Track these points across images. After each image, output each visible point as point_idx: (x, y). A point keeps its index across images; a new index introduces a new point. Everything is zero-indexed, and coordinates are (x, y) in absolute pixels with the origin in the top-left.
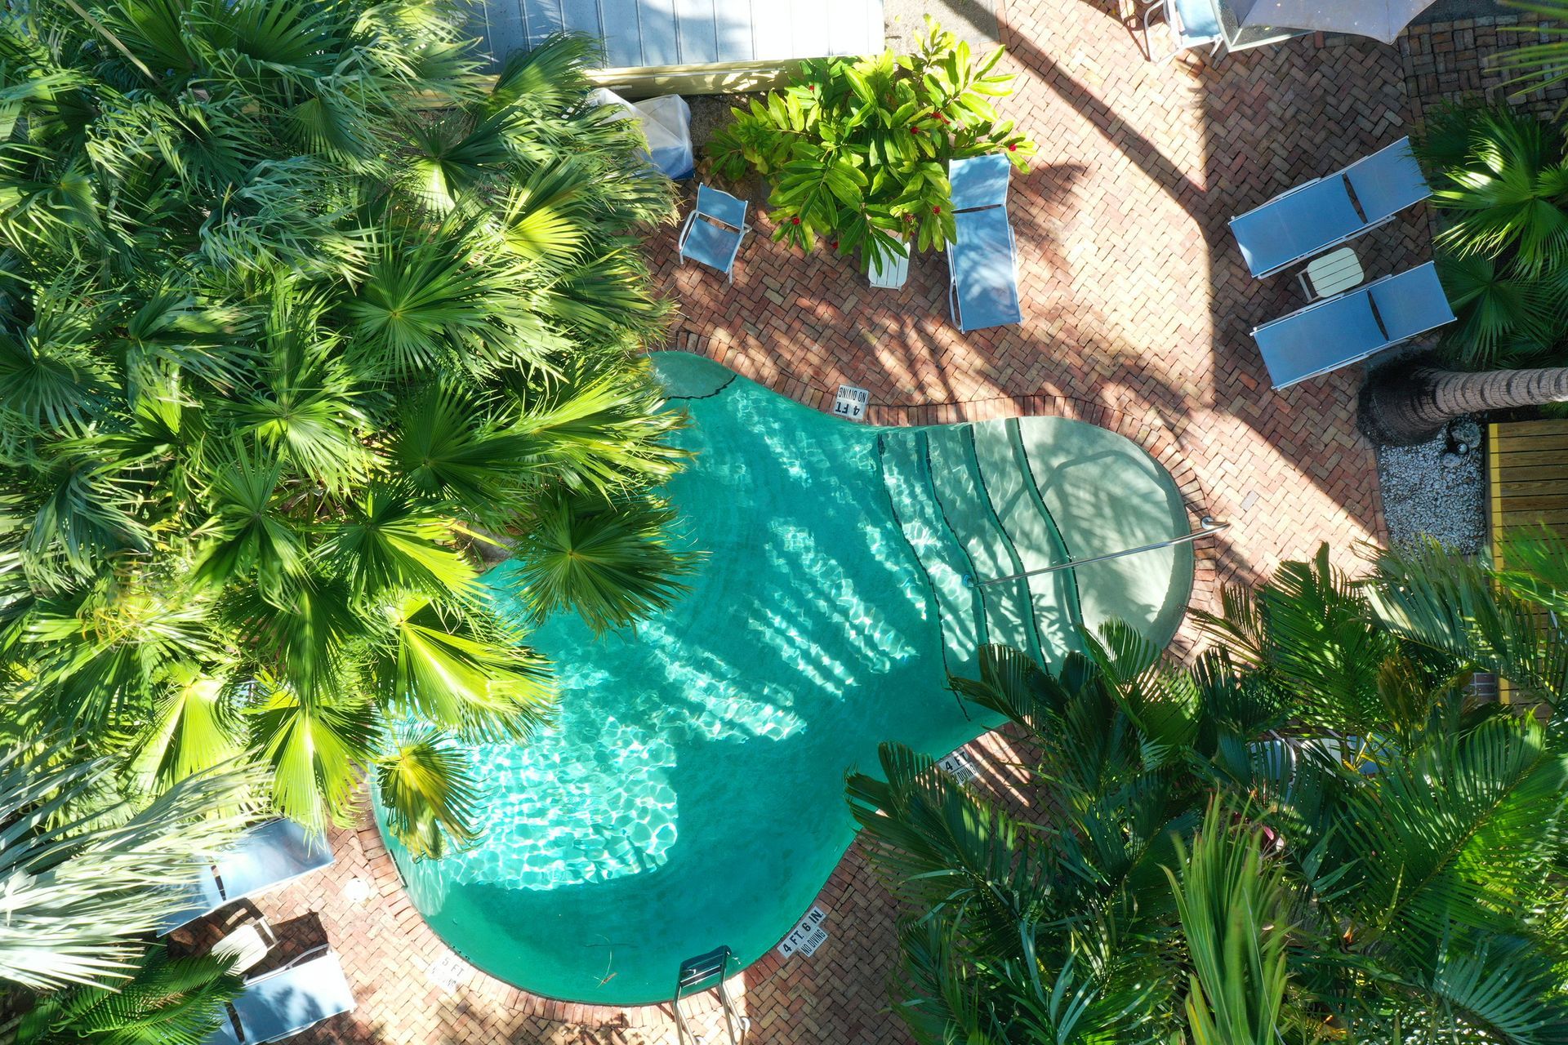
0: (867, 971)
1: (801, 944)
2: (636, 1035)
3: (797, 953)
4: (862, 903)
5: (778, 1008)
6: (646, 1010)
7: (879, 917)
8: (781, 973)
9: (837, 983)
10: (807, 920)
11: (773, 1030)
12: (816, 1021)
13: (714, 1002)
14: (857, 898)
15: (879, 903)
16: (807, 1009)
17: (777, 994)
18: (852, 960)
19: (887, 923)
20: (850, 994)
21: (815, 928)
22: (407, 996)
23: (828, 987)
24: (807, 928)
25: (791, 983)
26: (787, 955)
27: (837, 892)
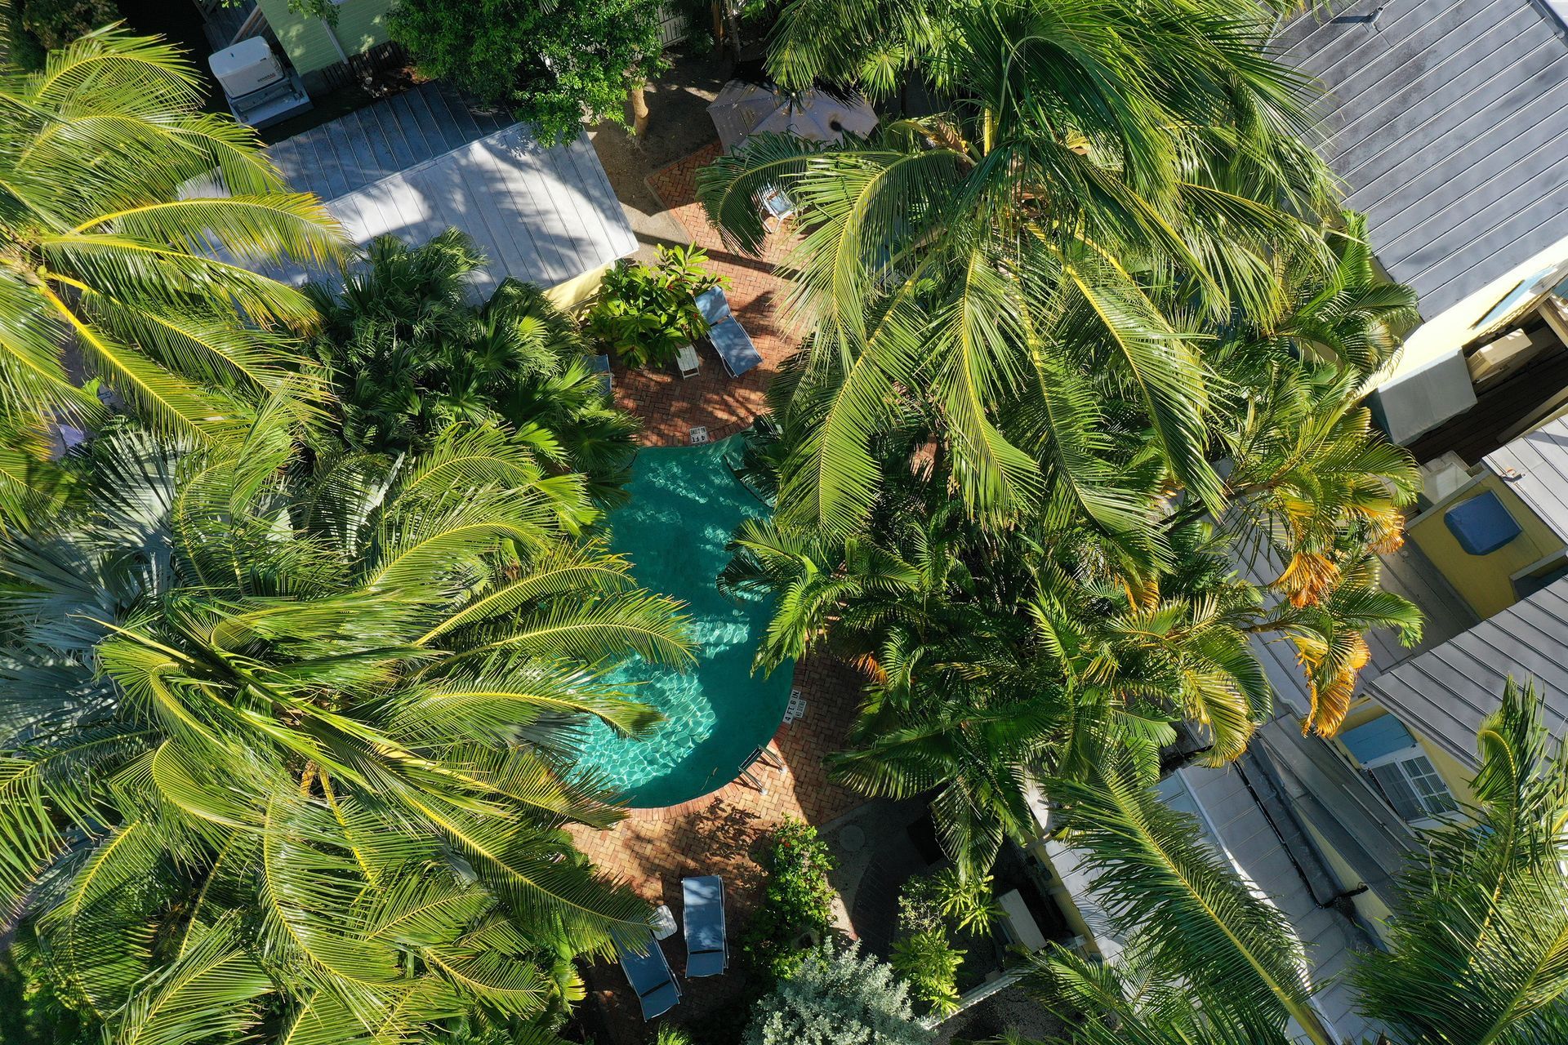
0: (836, 710)
1: (794, 712)
2: (729, 805)
3: (795, 719)
4: (817, 676)
5: (797, 753)
6: (726, 787)
7: (828, 680)
8: (791, 733)
9: (823, 725)
10: (791, 699)
11: (800, 766)
12: (821, 749)
13: (762, 765)
14: (813, 675)
15: (825, 672)
16: (813, 746)
17: (794, 745)
18: (825, 708)
19: (835, 680)
20: (832, 726)
21: (798, 701)
22: (590, 840)
23: (819, 729)
24: (794, 703)
25: (798, 736)
26: (789, 722)
27: (801, 677)
